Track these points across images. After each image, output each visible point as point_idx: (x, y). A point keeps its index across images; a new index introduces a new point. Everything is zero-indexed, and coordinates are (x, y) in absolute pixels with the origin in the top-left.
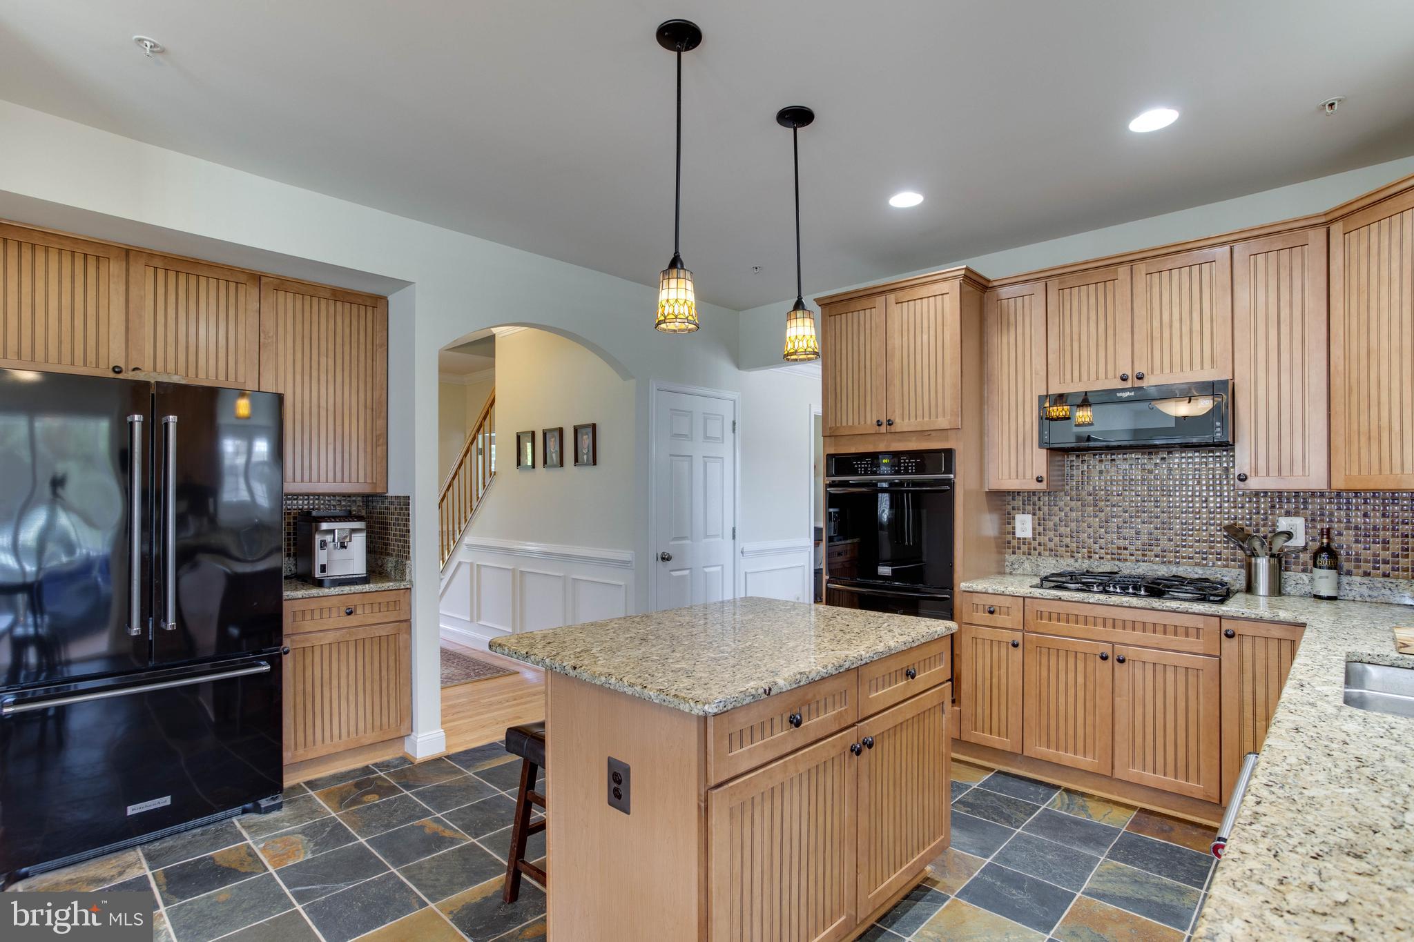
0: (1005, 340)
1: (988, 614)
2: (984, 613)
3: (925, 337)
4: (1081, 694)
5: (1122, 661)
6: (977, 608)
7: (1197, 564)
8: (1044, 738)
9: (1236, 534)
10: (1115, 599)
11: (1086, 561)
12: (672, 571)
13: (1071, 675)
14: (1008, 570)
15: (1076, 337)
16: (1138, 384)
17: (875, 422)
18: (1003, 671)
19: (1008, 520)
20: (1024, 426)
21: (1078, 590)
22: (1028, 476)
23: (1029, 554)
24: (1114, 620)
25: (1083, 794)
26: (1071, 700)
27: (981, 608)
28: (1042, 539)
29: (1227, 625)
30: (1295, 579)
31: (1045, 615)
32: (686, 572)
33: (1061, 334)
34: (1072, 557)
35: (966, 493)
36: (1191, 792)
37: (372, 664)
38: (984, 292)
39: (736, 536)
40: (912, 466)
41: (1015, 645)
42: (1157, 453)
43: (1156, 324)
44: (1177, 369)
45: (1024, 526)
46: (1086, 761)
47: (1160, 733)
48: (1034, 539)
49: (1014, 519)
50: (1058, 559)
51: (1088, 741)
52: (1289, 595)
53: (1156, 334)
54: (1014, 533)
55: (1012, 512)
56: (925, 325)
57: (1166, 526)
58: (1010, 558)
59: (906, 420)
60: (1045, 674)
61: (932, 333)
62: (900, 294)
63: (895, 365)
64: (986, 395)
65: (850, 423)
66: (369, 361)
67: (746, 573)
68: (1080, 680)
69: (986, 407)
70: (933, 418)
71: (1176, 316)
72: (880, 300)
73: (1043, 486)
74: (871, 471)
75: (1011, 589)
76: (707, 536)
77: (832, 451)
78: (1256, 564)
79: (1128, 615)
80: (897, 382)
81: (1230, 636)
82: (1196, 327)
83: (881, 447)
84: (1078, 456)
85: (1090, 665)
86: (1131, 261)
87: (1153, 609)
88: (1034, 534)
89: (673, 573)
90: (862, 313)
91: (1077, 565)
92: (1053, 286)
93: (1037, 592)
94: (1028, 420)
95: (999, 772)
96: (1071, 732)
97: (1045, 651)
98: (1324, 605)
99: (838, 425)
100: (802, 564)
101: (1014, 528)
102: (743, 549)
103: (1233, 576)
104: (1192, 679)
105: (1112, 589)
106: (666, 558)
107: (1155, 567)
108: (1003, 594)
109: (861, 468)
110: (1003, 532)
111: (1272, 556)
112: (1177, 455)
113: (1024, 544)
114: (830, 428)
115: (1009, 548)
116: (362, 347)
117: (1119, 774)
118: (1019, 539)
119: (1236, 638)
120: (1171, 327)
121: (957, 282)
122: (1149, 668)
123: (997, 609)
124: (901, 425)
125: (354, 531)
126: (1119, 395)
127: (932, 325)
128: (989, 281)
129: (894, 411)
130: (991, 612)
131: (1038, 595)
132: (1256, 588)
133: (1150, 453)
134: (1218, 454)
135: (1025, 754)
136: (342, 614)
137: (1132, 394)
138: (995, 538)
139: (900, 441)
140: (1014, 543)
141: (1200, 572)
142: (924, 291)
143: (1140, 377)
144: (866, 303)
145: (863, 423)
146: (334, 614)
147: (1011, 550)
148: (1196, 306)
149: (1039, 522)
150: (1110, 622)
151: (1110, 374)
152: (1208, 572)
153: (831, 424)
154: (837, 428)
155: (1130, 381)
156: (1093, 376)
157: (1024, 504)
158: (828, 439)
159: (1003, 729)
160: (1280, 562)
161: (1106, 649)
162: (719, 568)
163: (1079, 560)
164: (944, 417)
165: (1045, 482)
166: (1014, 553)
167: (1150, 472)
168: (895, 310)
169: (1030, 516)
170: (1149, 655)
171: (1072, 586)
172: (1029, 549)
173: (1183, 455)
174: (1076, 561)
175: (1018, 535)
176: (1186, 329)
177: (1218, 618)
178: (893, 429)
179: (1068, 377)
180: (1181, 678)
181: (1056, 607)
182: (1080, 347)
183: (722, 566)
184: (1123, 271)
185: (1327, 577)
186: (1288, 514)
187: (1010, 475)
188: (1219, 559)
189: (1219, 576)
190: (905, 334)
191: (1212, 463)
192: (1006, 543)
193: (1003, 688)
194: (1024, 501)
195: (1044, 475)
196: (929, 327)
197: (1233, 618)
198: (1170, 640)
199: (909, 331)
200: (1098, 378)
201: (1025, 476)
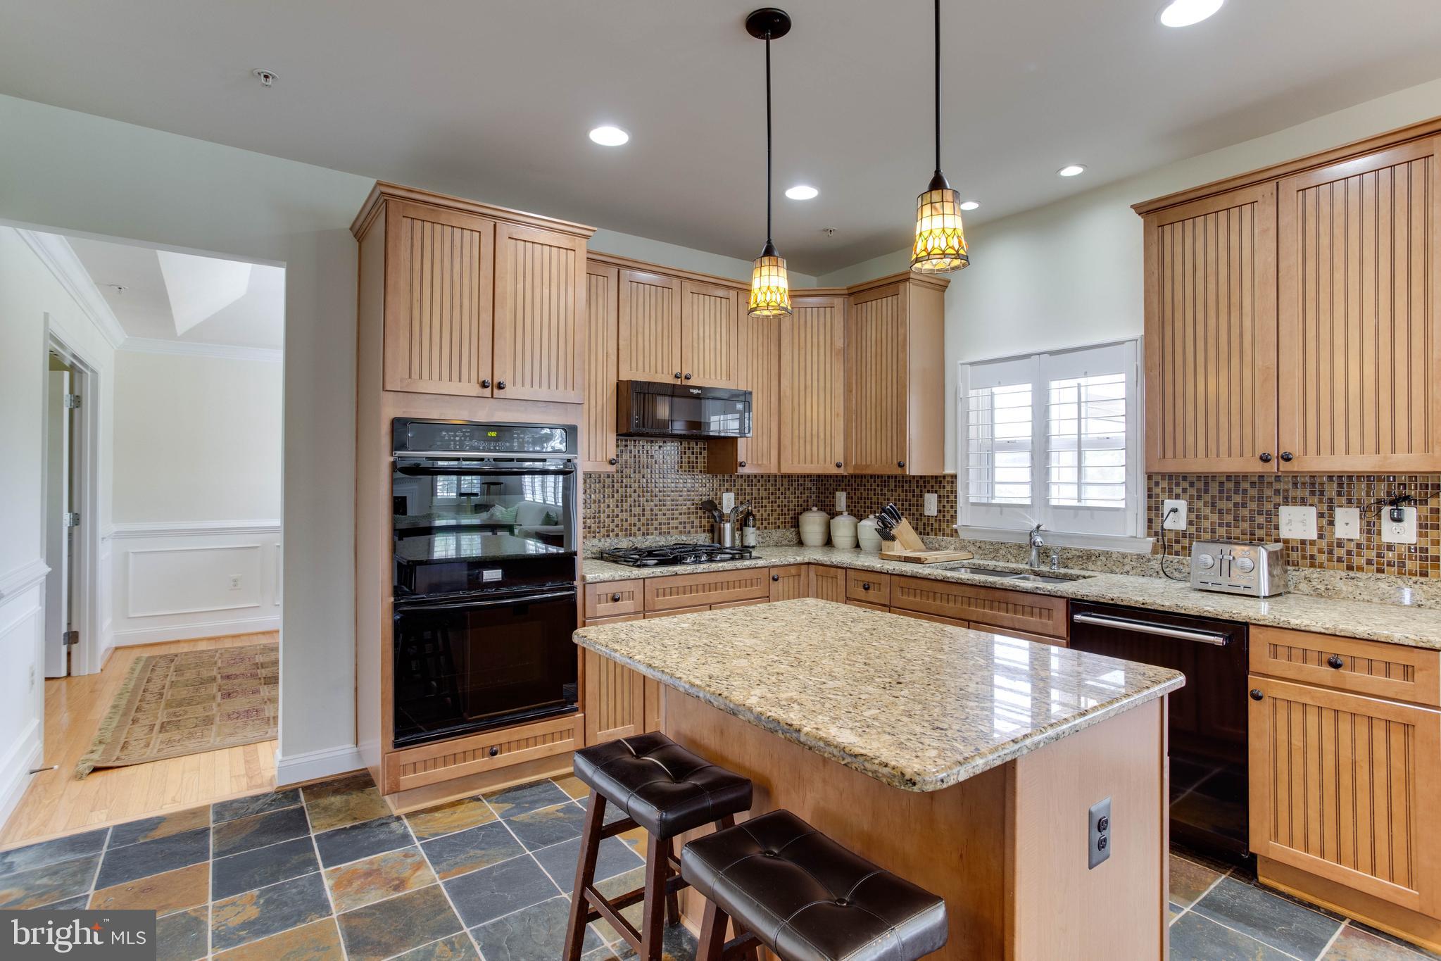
1: (611, 604)
2: (607, 602)
6: (599, 599)
7: (681, 532)
9: (711, 506)
10: (714, 567)
17: (475, 382)
20: (596, 407)
21: (656, 565)
22: (599, 459)
27: (603, 598)
29: (774, 572)
44: (707, 376)
53: (696, 345)
59: (519, 385)
61: (554, 287)
62: (511, 228)
70: (553, 388)
71: (707, 334)
72: (487, 225)
74: (470, 445)
77: (399, 414)
78: (724, 528)
79: (719, 578)
81: (775, 580)
82: (718, 347)
86: (681, 277)
91: (600, 545)
92: (624, 275)
99: (415, 376)
108: (629, 579)
112: (669, 444)
114: (401, 379)
119: (779, 580)
121: (582, 243)
123: (620, 596)
126: (691, 391)
127: (554, 279)
130: (615, 600)
131: (660, 575)
133: (652, 442)
137: (700, 392)
143: (687, 378)
148: (718, 330)
150: (707, 587)
152: (689, 538)
153: (403, 374)
154: (414, 381)
158: (393, 395)
164: (566, 389)
165: (616, 464)
168: (506, 245)
177: (769, 568)
179: (634, 365)
184: (676, 284)
185: (753, 533)
186: (727, 490)
187: (589, 457)
189: (695, 540)
195: (615, 459)
196: (551, 282)
199: (524, 277)
200: (656, 372)
201: (596, 458)
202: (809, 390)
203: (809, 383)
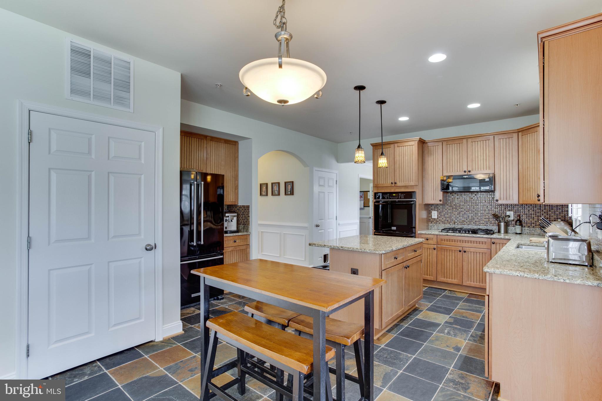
0: (430, 159)
2: (425, 240)
3: (407, 158)
4: (453, 262)
5: (465, 252)
7: (485, 225)
8: (443, 276)
9: (496, 216)
10: (463, 235)
11: (453, 225)
12: (319, 230)
13: (451, 257)
14: (430, 228)
15: (451, 159)
16: (469, 173)
17: (390, 183)
18: (431, 257)
19: (429, 213)
20: (436, 184)
21: (452, 232)
22: (437, 199)
23: (436, 223)
24: (463, 240)
25: (454, 291)
26: (451, 264)
28: (440, 218)
29: (493, 241)
30: (511, 229)
31: (443, 240)
32: (323, 231)
33: (447, 158)
34: (449, 224)
35: (419, 205)
36: (483, 287)
37: (240, 258)
38: (423, 144)
39: (337, 219)
40: (403, 196)
41: (434, 249)
42: (474, 193)
43: (474, 156)
44: (479, 170)
45: (435, 214)
46: (455, 281)
47: (475, 272)
48: (438, 219)
49: (431, 212)
50: (445, 224)
51: (456, 275)
52: (509, 233)
53: (474, 159)
54: (431, 217)
55: (431, 210)
56: (407, 154)
57: (476, 214)
58: (431, 224)
59: (401, 183)
60: (443, 257)
61: (409, 156)
62: (399, 144)
63: (397, 166)
64: (424, 175)
65: (382, 183)
66: (234, 162)
67: (340, 231)
68: (453, 258)
69: (424, 179)
70: (409, 182)
71: (479, 154)
72: (392, 146)
73: (441, 203)
74: (389, 198)
75: (433, 233)
76: (329, 219)
77: (376, 191)
78: (501, 225)
79: (466, 239)
80: (398, 171)
81: (494, 243)
82: (485, 158)
83: (392, 191)
84: (451, 193)
85: (456, 253)
86: (467, 138)
87: (473, 237)
88: (437, 217)
89: (319, 231)
90: (386, 149)
92: (444, 144)
93: (441, 233)
94: (437, 183)
95: (429, 287)
96: (451, 273)
97: (443, 250)
98: (518, 236)
99: (378, 183)
100: (356, 229)
101: (431, 215)
102: (339, 223)
103: (495, 228)
104: (484, 256)
105: (462, 232)
106: (317, 226)
107: (473, 226)
108: (431, 234)
109: (386, 197)
110: (428, 217)
111: (505, 222)
112: (479, 194)
113: (435, 220)
114: (376, 184)
115: (430, 221)
116: (232, 158)
117: (464, 284)
118: (433, 219)
119: (495, 244)
120: (478, 157)
121: (417, 142)
122: (472, 253)
123: (429, 239)
124: (399, 184)
125: (234, 216)
126: (464, 177)
127: (409, 154)
128: (425, 141)
129: (397, 180)
130: (427, 240)
131: (441, 234)
132: (501, 231)
133: (472, 193)
134: (491, 193)
135: (437, 280)
136: (233, 242)
137: (467, 176)
138: (426, 218)
139: (398, 189)
140: (432, 220)
141: (486, 227)
142: (406, 144)
143: (469, 172)
144: (388, 146)
145: (386, 182)
146: (231, 242)
147: (430, 222)
148: (485, 152)
149: (439, 213)
150: (461, 241)
151: (461, 170)
152: (488, 227)
153: (376, 183)
154: (378, 184)
155: (467, 172)
156: (456, 171)
157: (434, 208)
158: (375, 188)
159: (431, 274)
160: (507, 224)
161: (461, 249)
162: (332, 230)
163: (452, 225)
164: (413, 182)
165: (442, 201)
166: (431, 223)
167: (472, 198)
168: (397, 149)
169: (436, 212)
170: (472, 250)
171: (450, 231)
172: (436, 222)
173: (481, 193)
174: (450, 225)
175: (432, 218)
176: (482, 158)
177: (490, 239)
178: (396, 185)
179: (449, 170)
180: (481, 255)
181: (446, 237)
182: (452, 162)
183: (333, 229)
184: (465, 141)
185: (519, 228)
186: (509, 210)
187: (431, 199)
188: (491, 224)
189: (491, 228)
190: (400, 156)
191: (489, 196)
192: (429, 220)
193: (431, 262)
194: (434, 207)
195: (442, 200)
196: (408, 155)
197: (494, 238)
198: (478, 245)
199: (401, 155)
200: (457, 171)
201: (436, 199)
202: (529, 169)
203: (529, 166)
